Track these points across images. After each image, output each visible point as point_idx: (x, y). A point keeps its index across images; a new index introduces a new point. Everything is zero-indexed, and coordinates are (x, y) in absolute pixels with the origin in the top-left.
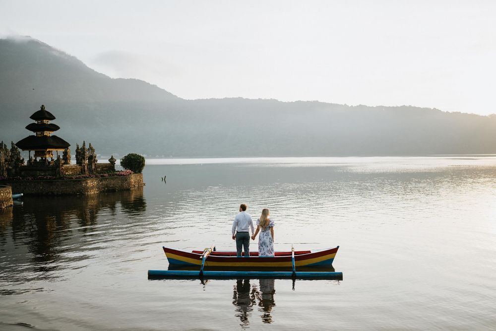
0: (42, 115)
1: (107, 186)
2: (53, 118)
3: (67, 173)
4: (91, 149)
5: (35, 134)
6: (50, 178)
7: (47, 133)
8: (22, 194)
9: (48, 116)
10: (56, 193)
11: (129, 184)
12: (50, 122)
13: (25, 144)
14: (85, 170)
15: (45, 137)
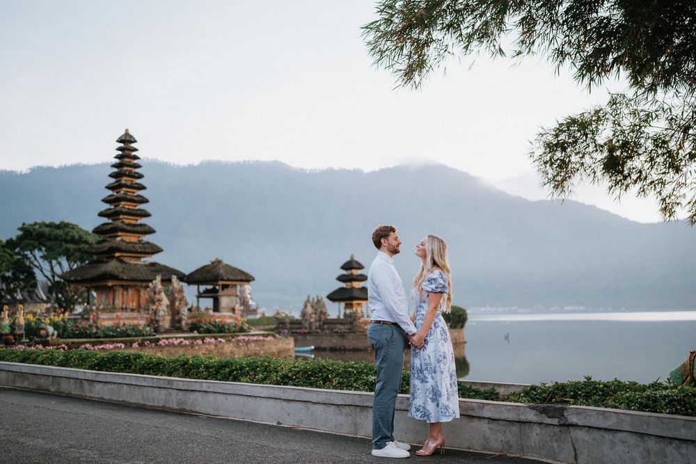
0: (351, 265)
2: (362, 268)
5: (345, 285)
6: (344, 332)
7: (357, 285)
8: (313, 347)
10: (347, 348)
12: (359, 272)
13: (334, 297)
15: (352, 289)
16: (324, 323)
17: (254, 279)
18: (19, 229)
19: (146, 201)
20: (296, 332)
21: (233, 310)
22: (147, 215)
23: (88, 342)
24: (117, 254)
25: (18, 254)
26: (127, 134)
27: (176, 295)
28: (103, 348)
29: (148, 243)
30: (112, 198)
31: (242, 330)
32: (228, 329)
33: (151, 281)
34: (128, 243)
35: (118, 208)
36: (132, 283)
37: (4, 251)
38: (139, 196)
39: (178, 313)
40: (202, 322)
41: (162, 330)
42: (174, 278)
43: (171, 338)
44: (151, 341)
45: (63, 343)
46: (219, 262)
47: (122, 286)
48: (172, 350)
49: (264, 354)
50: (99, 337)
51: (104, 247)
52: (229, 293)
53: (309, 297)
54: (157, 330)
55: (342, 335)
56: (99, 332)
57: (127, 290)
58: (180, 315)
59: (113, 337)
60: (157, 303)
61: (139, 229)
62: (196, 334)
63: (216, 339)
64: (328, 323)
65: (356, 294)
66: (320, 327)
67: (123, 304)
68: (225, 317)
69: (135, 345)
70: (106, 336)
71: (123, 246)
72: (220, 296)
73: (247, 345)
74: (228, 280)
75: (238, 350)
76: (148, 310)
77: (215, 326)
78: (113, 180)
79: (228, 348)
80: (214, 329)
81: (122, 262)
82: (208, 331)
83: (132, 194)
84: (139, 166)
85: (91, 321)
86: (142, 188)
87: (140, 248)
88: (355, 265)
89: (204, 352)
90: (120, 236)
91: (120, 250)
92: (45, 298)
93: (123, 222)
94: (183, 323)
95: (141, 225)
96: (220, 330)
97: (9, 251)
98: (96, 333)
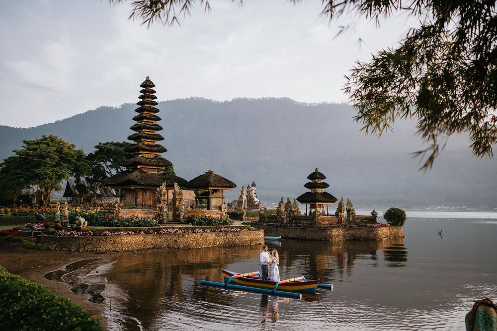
0: (315, 176)
1: (353, 236)
2: (324, 178)
3: (323, 223)
4: (349, 203)
5: (310, 191)
6: (305, 226)
7: (319, 190)
8: (280, 237)
9: (319, 177)
10: (307, 238)
11: (376, 235)
12: (322, 181)
13: (303, 199)
14: (341, 221)
15: (316, 193)
16: (293, 219)
17: (236, 186)
18: (95, 147)
19: (161, 129)
20: (271, 225)
21: (220, 208)
22: (161, 138)
23: (108, 230)
24: (139, 167)
25: (96, 164)
26: (148, 80)
27: (177, 197)
28: (118, 234)
29: (162, 158)
30: (137, 126)
31: (225, 223)
32: (215, 222)
33: (158, 186)
34: (147, 159)
35: (140, 134)
36: (148, 187)
37: (86, 162)
38: (156, 125)
39: (178, 209)
40: (195, 217)
41: (166, 221)
42: (176, 185)
43: (169, 228)
44: (154, 230)
45: (91, 230)
46: (211, 173)
47: (142, 189)
48: (168, 237)
49: (239, 241)
50: (119, 226)
51: (130, 161)
52: (217, 196)
53: (282, 199)
54: (161, 222)
55: (304, 229)
56: (119, 222)
57: (146, 192)
58: (179, 212)
59: (129, 226)
60: (162, 203)
61: (155, 148)
62: (190, 226)
63: (204, 230)
64: (295, 219)
65: (319, 198)
66: (290, 222)
67: (143, 202)
68: (214, 214)
69: (142, 233)
70: (124, 225)
71: (143, 161)
72: (211, 198)
73: (226, 235)
74: (216, 186)
75: (219, 238)
76: (156, 207)
77: (204, 220)
78: (138, 114)
79: (211, 237)
80: (204, 222)
81: (142, 172)
82: (200, 223)
83: (151, 124)
84: (156, 104)
85: (115, 214)
86: (158, 119)
87: (155, 162)
88: (318, 176)
89: (192, 239)
90: (141, 154)
91: (141, 164)
92: (115, 194)
93: (143, 144)
94: (182, 217)
95: (157, 146)
96: (208, 222)
97: (89, 162)
98: (117, 223)
